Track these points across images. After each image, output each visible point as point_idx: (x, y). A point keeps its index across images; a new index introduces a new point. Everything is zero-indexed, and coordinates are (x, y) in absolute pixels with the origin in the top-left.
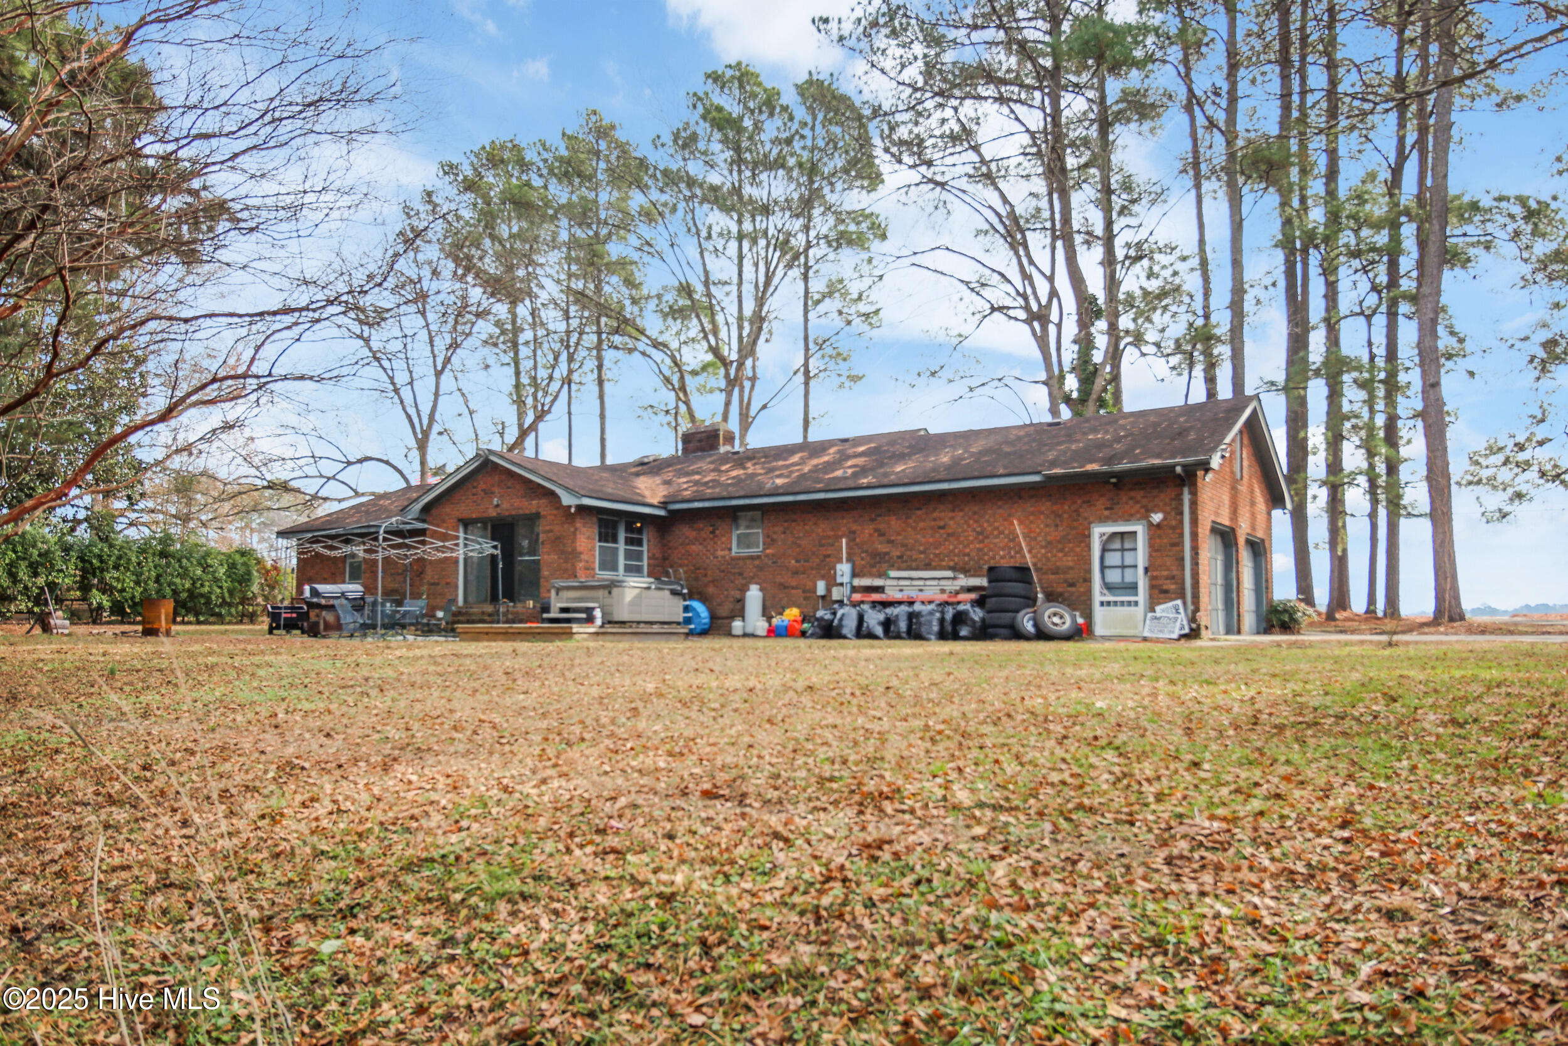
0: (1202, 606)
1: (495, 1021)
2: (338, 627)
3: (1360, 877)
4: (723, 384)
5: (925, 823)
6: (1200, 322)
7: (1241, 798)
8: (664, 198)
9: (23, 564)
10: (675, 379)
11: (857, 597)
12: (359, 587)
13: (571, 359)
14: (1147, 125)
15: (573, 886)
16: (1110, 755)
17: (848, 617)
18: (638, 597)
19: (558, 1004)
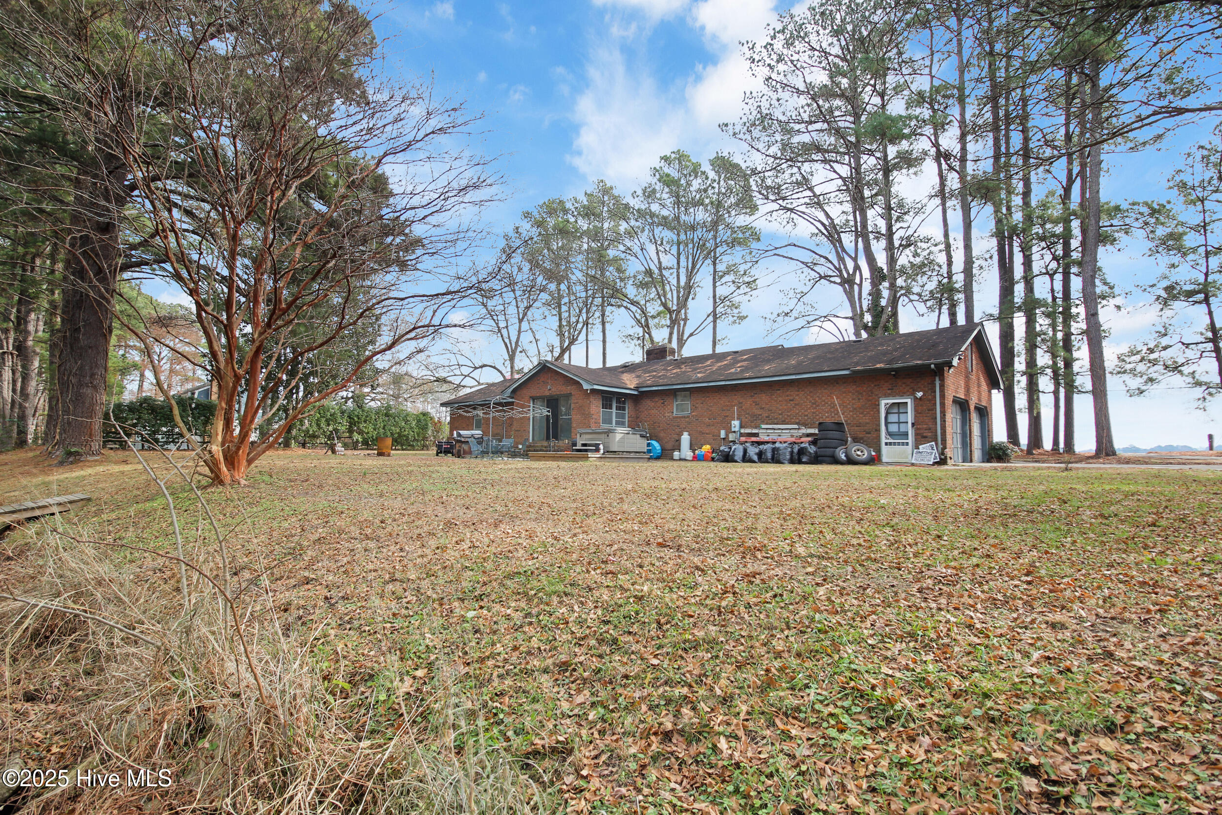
0: (948, 446)
1: (552, 657)
2: (470, 453)
3: (1036, 604)
4: (668, 323)
5: (779, 564)
6: (945, 280)
7: (965, 556)
8: (637, 224)
9: (323, 420)
10: (643, 321)
11: (743, 439)
12: (480, 432)
13: (587, 312)
14: (912, 170)
15: (590, 590)
16: (888, 530)
17: (738, 450)
18: (622, 438)
19: (584, 650)
